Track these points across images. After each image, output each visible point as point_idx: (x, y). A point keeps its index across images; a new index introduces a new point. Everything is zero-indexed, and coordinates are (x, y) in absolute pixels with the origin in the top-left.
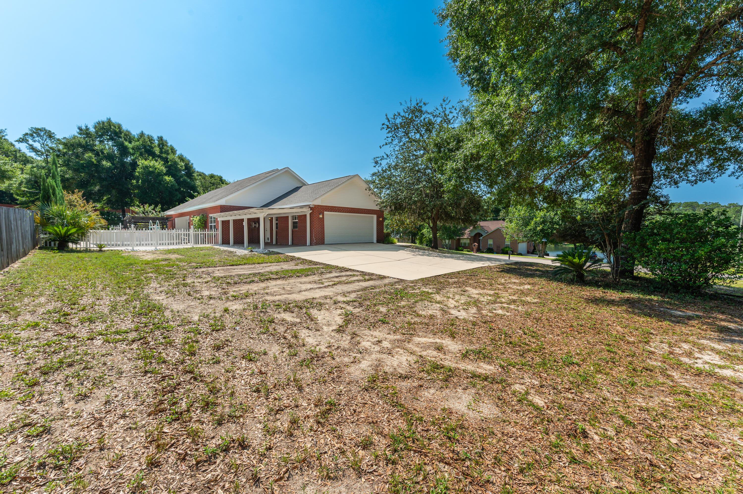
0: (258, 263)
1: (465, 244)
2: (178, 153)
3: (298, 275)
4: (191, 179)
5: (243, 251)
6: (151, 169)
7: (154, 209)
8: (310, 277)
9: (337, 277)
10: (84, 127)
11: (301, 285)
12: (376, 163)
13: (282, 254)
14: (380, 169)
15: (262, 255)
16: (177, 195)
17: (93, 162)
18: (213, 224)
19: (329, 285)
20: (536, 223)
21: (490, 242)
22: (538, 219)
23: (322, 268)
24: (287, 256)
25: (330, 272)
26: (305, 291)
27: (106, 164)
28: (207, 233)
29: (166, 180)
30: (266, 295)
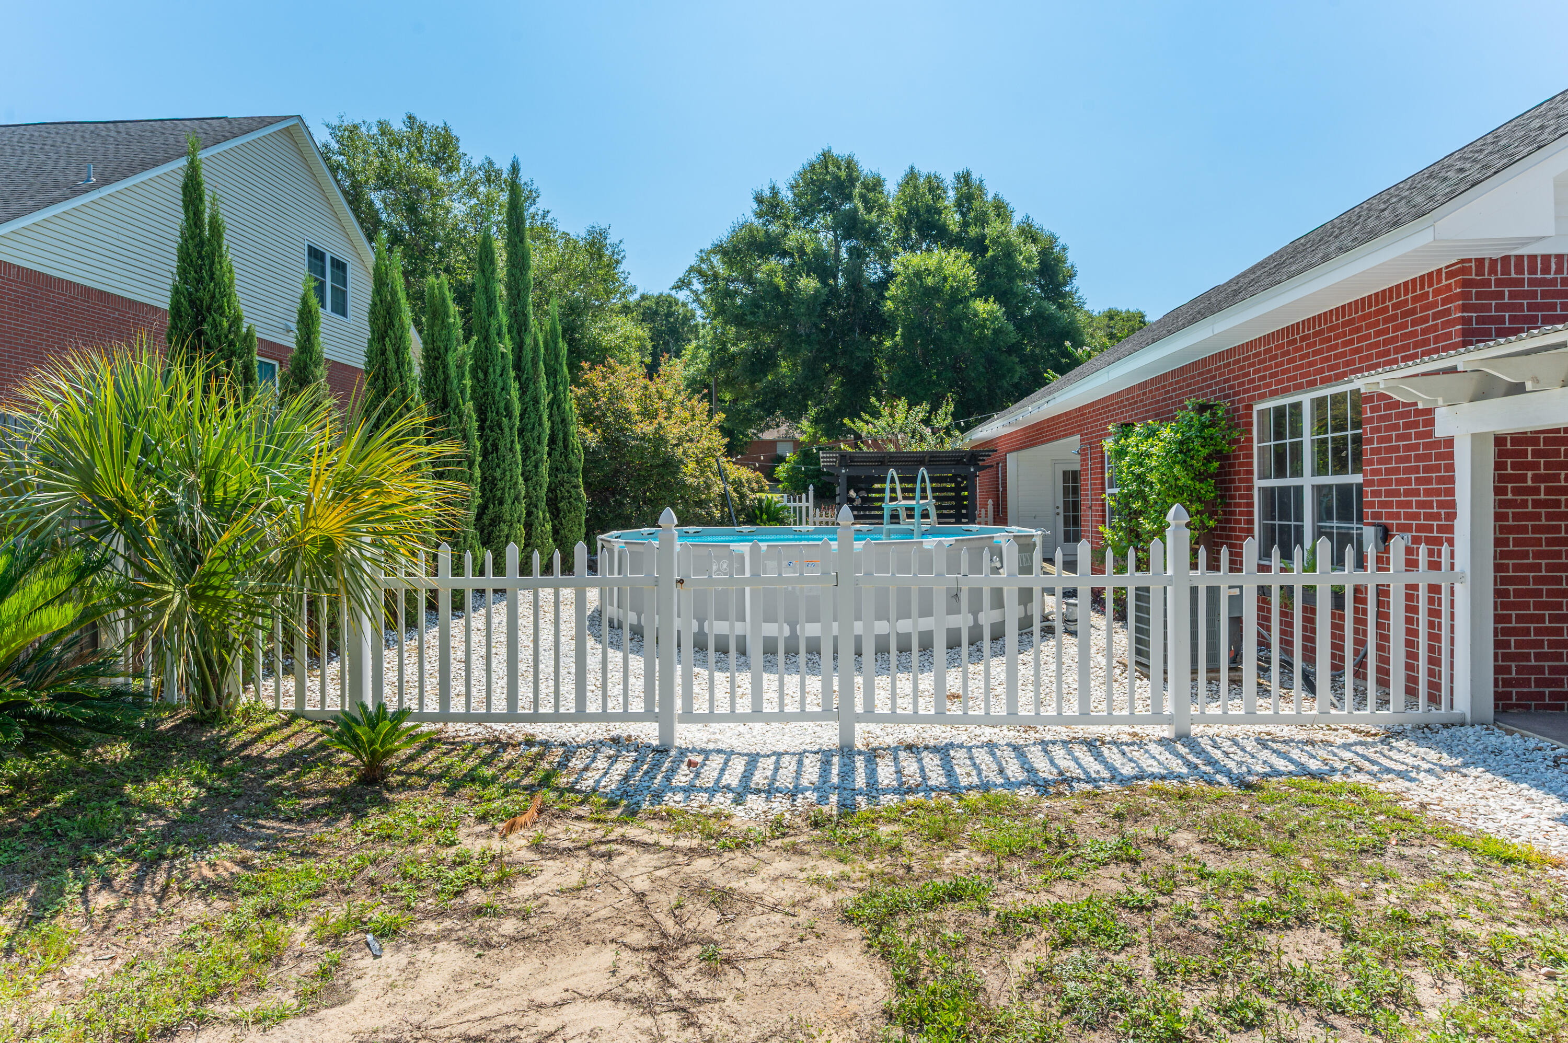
2: (1017, 218)
6: (929, 281)
7: (926, 422)
10: (767, 193)
16: (1011, 370)
17: (777, 288)
27: (808, 284)
29: (976, 315)
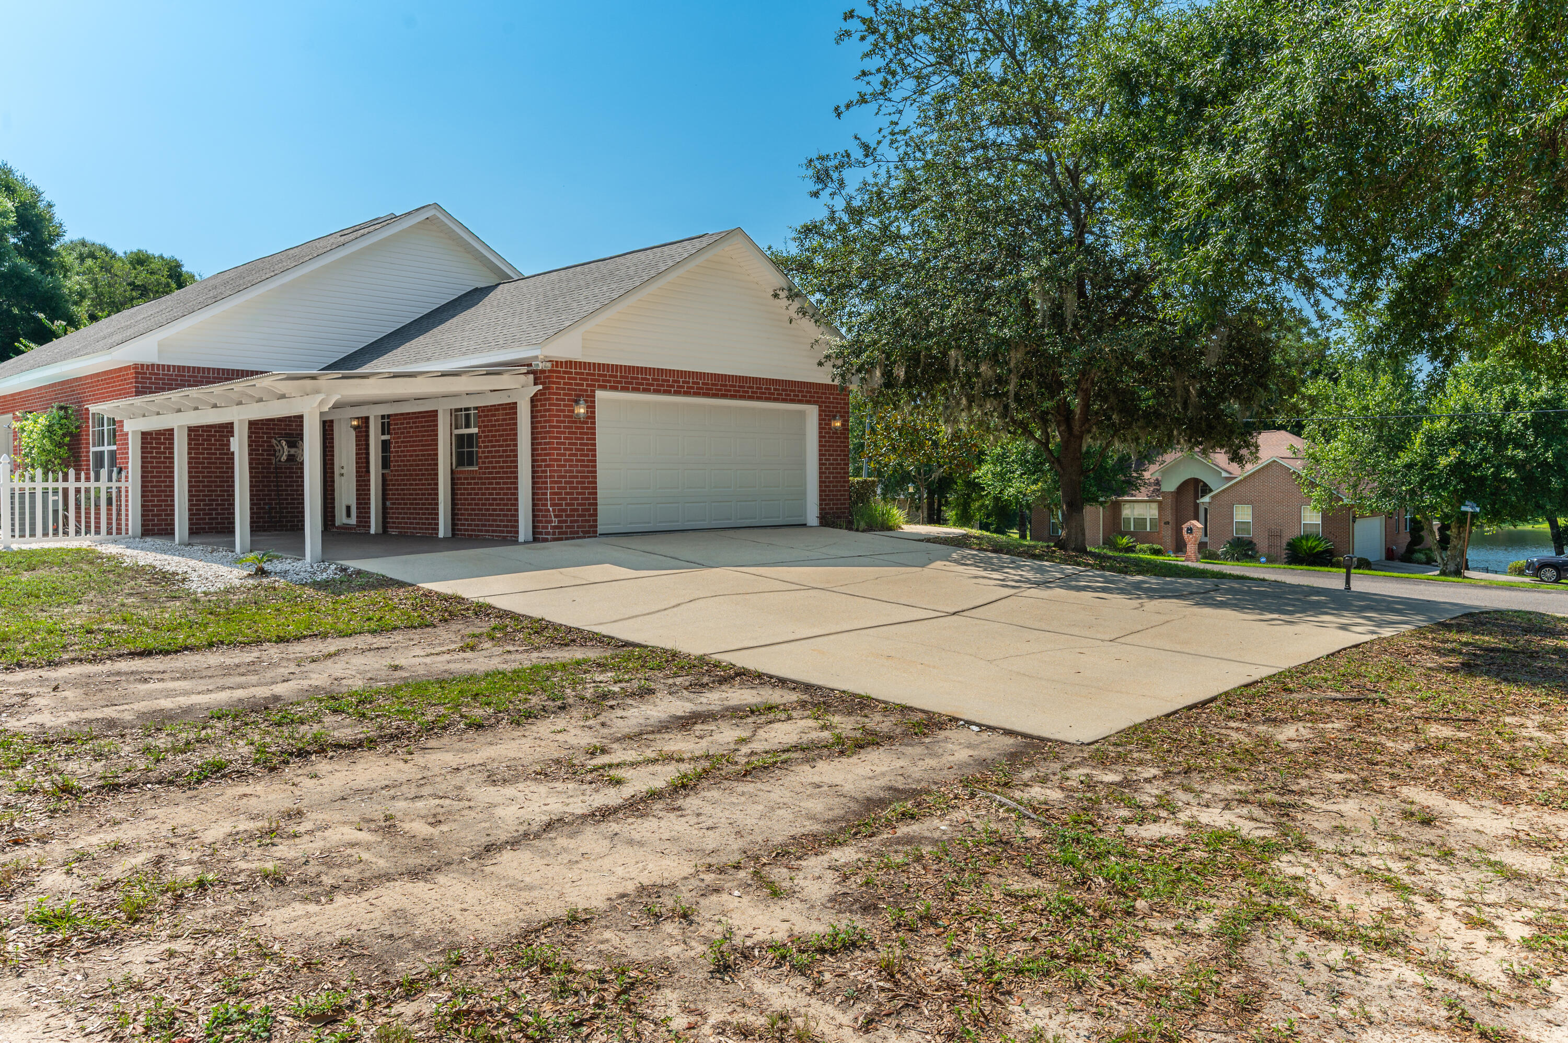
0: (280, 640)
1: (1140, 522)
3: (478, 713)
4: (45, 266)
5: (223, 570)
8: (543, 728)
9: (685, 723)
11: (490, 794)
12: (822, 177)
13: (401, 584)
14: (839, 204)
15: (309, 591)
18: (106, 448)
19: (655, 795)
20: (1430, 440)
21: (1243, 514)
22: (1440, 424)
23: (602, 666)
24: (428, 594)
25: (645, 693)
26: (514, 844)
28: (72, 485)
30: (267, 891)
